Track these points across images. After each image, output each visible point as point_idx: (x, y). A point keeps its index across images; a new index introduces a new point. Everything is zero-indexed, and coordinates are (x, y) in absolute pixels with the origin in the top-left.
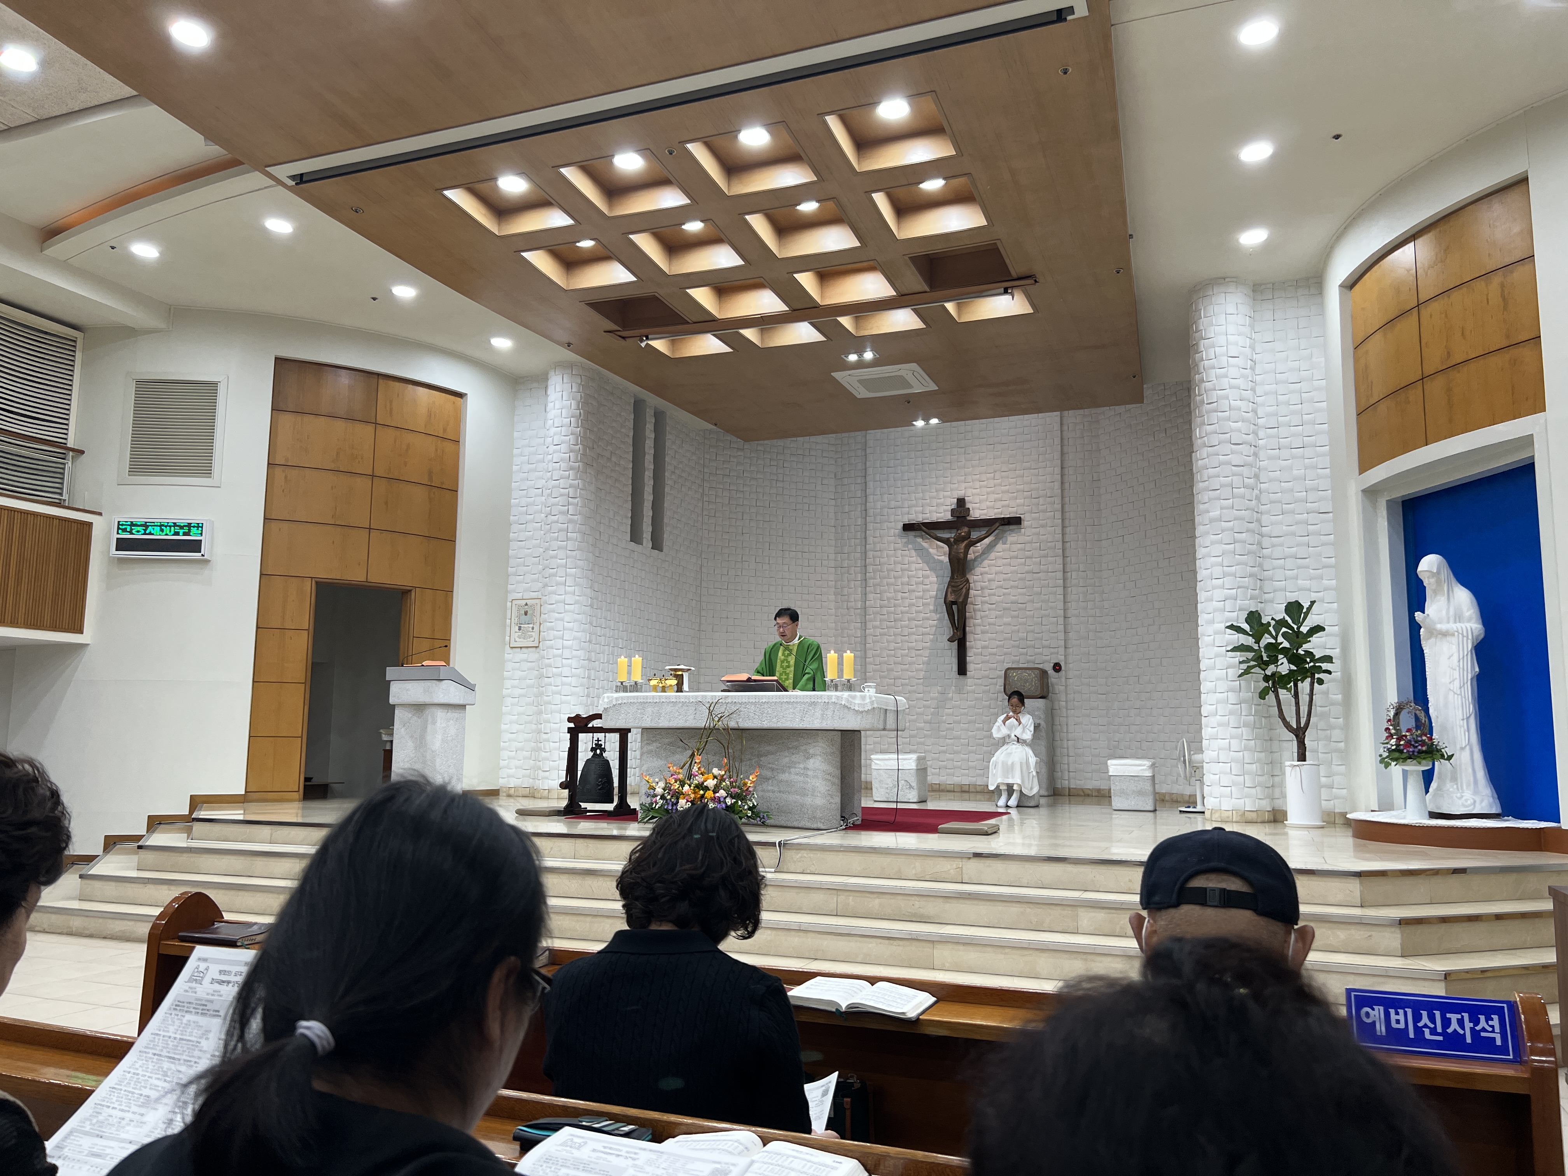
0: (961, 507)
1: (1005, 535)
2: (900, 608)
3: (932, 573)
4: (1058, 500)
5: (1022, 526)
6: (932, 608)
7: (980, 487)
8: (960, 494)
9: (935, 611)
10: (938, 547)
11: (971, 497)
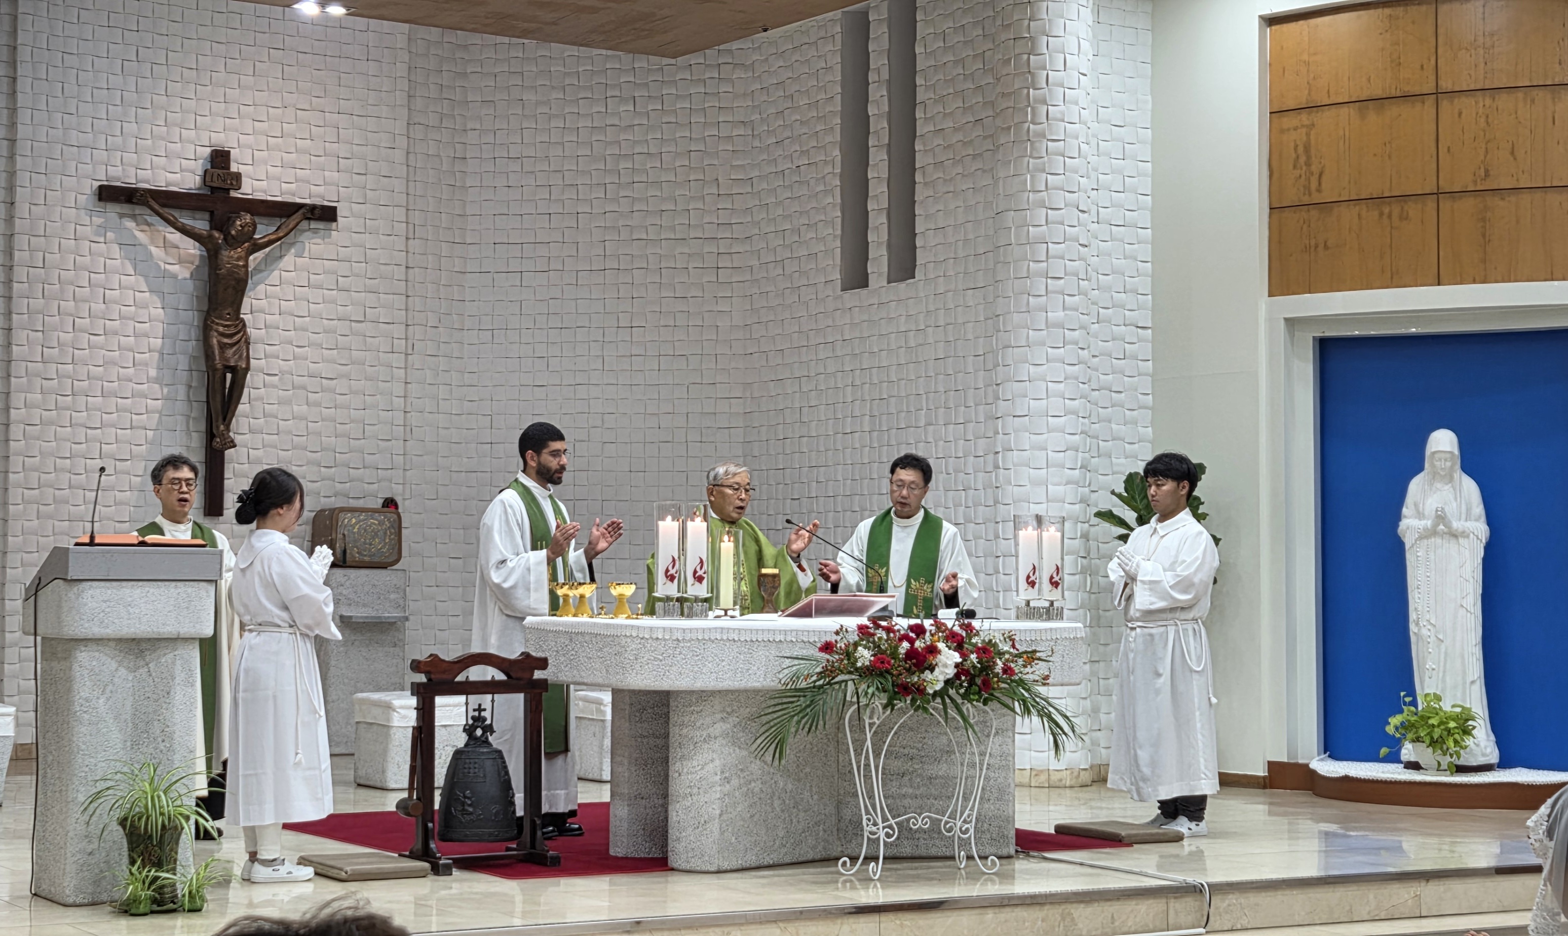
0: (223, 168)
1: (301, 239)
2: (86, 368)
3: (155, 298)
4: (399, 185)
5: (334, 224)
6: (153, 373)
7: (254, 133)
8: (222, 140)
9: (157, 380)
10: (167, 245)
11: (237, 150)
